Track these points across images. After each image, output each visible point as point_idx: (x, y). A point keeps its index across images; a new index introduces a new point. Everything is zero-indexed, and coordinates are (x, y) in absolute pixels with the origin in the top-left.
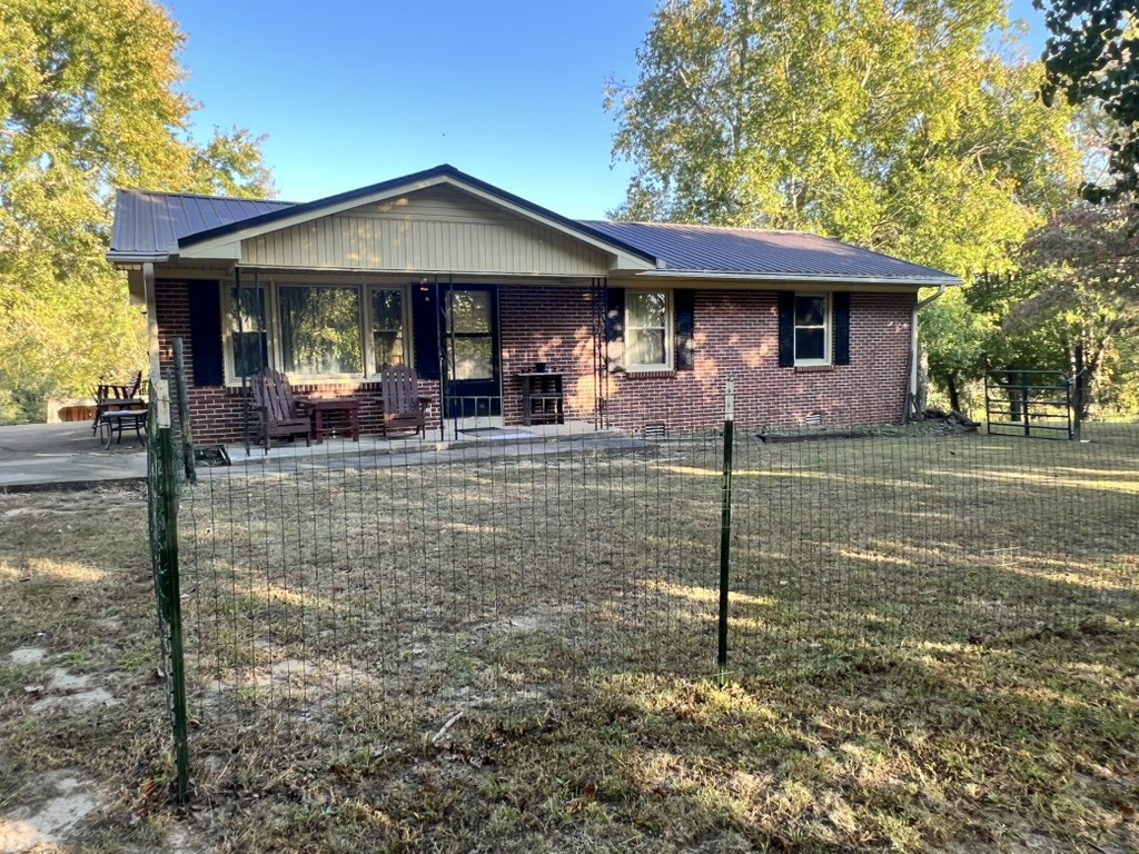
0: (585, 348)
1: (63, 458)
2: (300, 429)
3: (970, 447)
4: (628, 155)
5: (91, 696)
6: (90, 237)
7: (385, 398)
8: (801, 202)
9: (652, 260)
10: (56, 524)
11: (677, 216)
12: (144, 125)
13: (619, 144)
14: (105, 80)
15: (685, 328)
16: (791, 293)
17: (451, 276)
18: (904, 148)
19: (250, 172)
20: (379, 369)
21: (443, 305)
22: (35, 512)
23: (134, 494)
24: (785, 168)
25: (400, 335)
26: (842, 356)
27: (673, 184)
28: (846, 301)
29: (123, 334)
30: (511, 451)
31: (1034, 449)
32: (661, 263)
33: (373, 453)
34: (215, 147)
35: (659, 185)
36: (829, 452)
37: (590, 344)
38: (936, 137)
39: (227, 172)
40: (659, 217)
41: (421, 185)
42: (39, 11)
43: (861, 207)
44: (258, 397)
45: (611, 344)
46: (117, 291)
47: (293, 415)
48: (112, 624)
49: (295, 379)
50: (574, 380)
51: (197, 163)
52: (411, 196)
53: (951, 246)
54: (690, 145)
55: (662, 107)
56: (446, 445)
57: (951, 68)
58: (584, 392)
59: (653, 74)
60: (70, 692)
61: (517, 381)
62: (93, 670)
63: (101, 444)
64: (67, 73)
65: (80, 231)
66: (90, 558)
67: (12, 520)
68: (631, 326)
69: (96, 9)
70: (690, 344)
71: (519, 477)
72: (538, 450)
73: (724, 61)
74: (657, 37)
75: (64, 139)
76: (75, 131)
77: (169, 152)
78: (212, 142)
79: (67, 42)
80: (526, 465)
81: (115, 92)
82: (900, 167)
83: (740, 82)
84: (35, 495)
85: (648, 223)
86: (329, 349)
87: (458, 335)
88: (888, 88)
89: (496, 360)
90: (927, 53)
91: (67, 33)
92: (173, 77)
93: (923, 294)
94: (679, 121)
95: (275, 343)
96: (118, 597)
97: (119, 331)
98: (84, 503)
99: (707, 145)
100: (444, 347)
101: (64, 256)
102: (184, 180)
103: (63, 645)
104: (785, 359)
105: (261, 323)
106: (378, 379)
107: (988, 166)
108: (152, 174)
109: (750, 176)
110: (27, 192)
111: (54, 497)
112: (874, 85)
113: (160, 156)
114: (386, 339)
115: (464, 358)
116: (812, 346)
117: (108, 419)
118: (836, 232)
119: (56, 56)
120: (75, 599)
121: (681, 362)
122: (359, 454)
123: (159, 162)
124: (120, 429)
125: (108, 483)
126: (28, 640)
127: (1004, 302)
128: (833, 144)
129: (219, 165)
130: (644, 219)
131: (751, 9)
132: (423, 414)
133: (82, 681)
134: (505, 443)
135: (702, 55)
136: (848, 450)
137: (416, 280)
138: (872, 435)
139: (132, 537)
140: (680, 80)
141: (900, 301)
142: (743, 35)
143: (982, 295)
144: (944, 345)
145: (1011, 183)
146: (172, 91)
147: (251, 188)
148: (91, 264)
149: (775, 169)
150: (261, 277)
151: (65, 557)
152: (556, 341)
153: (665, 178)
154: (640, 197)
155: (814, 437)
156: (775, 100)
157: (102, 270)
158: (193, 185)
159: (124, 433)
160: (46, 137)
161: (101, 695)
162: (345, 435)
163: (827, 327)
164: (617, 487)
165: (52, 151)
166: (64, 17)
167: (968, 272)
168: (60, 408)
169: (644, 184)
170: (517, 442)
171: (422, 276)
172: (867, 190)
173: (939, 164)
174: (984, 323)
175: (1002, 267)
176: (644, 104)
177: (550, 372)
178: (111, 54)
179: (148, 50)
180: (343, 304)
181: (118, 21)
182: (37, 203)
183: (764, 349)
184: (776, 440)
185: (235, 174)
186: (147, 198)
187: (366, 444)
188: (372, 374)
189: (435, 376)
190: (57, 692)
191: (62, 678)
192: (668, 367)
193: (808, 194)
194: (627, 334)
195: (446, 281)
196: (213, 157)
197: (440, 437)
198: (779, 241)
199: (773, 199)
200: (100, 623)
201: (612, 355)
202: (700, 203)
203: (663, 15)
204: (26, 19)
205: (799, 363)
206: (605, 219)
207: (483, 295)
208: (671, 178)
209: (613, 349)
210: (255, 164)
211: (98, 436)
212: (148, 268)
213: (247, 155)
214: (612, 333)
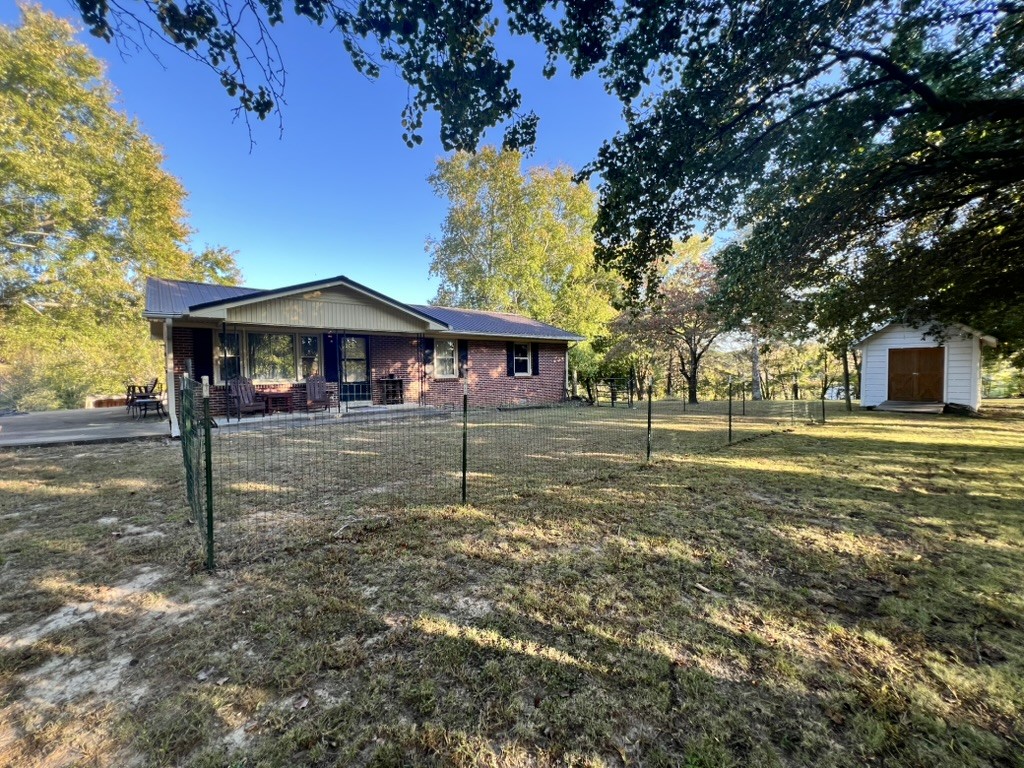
0: (414, 368)
1: (109, 426)
2: (260, 408)
3: (588, 412)
4: (437, 275)
5: (151, 535)
6: (122, 301)
7: (308, 391)
8: (519, 300)
9: (446, 325)
10: (110, 460)
11: (462, 304)
12: (161, 241)
13: (432, 268)
14: (137, 214)
15: (463, 359)
16: (512, 343)
17: (344, 330)
18: (564, 278)
19: (227, 270)
20: (304, 376)
21: (340, 344)
22: (95, 455)
23: (159, 444)
24: (511, 285)
25: (316, 359)
26: (535, 372)
27: (460, 288)
28: (537, 347)
29: (141, 357)
30: (377, 417)
31: (614, 412)
32: (451, 327)
33: (300, 419)
34: (206, 255)
35: (453, 289)
36: (527, 415)
37: (417, 365)
38: (576, 275)
39: (213, 269)
40: (453, 305)
41: (328, 285)
42: (93, 172)
43: (546, 304)
44: (234, 391)
45: (427, 366)
46: (139, 332)
47: (255, 400)
48: (158, 504)
49: (255, 382)
50: (409, 382)
51: (195, 263)
52: (323, 291)
53: (583, 324)
54: (467, 271)
55: (455, 252)
56: (341, 415)
57: (582, 245)
58: (414, 389)
59: (449, 236)
60: (138, 534)
61: (379, 382)
62: (150, 523)
63: (133, 418)
64: (110, 208)
65: (115, 297)
66: (136, 475)
67: (81, 459)
68: (436, 357)
69: (131, 174)
70: (465, 367)
71: (381, 429)
72: (389, 416)
73: (483, 234)
74: (450, 219)
75: (107, 244)
76: (113, 240)
77: (176, 256)
78: (204, 252)
79: (110, 191)
80: (383, 423)
81: (142, 220)
82: (562, 286)
83: (490, 244)
84: (93, 446)
85: (449, 308)
86: (274, 368)
87: (349, 360)
88: (556, 252)
89: (368, 373)
90: (572, 237)
91: (112, 186)
92: (180, 216)
93: (570, 344)
94: (462, 259)
95: (244, 363)
96: (158, 491)
97: (139, 354)
98: (127, 449)
99: (476, 271)
100: (341, 365)
101: (103, 311)
102: (186, 272)
103: (129, 514)
104: (510, 373)
105: (237, 353)
106: (304, 382)
107: (598, 288)
108: (165, 267)
109: (495, 288)
110: (80, 273)
111: (106, 447)
112: (550, 250)
113: (172, 258)
114: (308, 362)
115: (350, 373)
116: (522, 367)
117: (139, 404)
118: (535, 315)
119: (101, 196)
120: (133, 493)
121: (461, 375)
122: (293, 420)
123: (170, 262)
124: (146, 409)
125: (142, 439)
126: (107, 513)
127: (608, 349)
128: (533, 276)
129: (208, 265)
130: (446, 306)
131: (495, 211)
132: (329, 400)
133: (145, 528)
134: (373, 413)
135: (473, 229)
136: (538, 413)
137: (326, 332)
138: (548, 407)
139: (161, 464)
140: (462, 241)
141: (561, 347)
142: (492, 222)
143: (598, 346)
144: (583, 366)
145: (607, 297)
146: (179, 222)
147: (228, 278)
148: (121, 316)
149: (507, 285)
150: (238, 328)
151: (120, 476)
152: (398, 365)
153: (456, 286)
154: (444, 293)
155: (523, 409)
156: (506, 253)
157: (128, 319)
158: (191, 275)
159: (148, 412)
160: (95, 243)
161: (157, 533)
162: (286, 410)
163: (529, 359)
164: (428, 432)
165: (100, 251)
166: (110, 177)
167: (591, 335)
168: (94, 400)
169: (446, 288)
170: (380, 413)
171: (329, 330)
172: (548, 297)
173: (578, 287)
174: (599, 357)
175: (605, 333)
176: (445, 250)
177: (396, 378)
178: (141, 200)
179: (166, 200)
180: (283, 343)
181: (147, 183)
182: (88, 280)
183: (500, 369)
184: (506, 410)
185: (218, 271)
186: (166, 283)
187: (296, 415)
188: (301, 379)
189: (335, 380)
190: (130, 534)
191: (131, 528)
192: (455, 376)
193: (522, 297)
194: (435, 361)
195: (342, 332)
196: (205, 260)
197: (337, 412)
198: (507, 318)
199: (507, 298)
200: (151, 503)
201: (428, 371)
202: (473, 298)
203: (453, 209)
204: (84, 175)
205: (517, 375)
206: (426, 304)
207: (362, 340)
208: (459, 286)
209: (428, 368)
210: (231, 266)
211: (131, 414)
212: (169, 321)
213: (226, 260)
214: (427, 360)
